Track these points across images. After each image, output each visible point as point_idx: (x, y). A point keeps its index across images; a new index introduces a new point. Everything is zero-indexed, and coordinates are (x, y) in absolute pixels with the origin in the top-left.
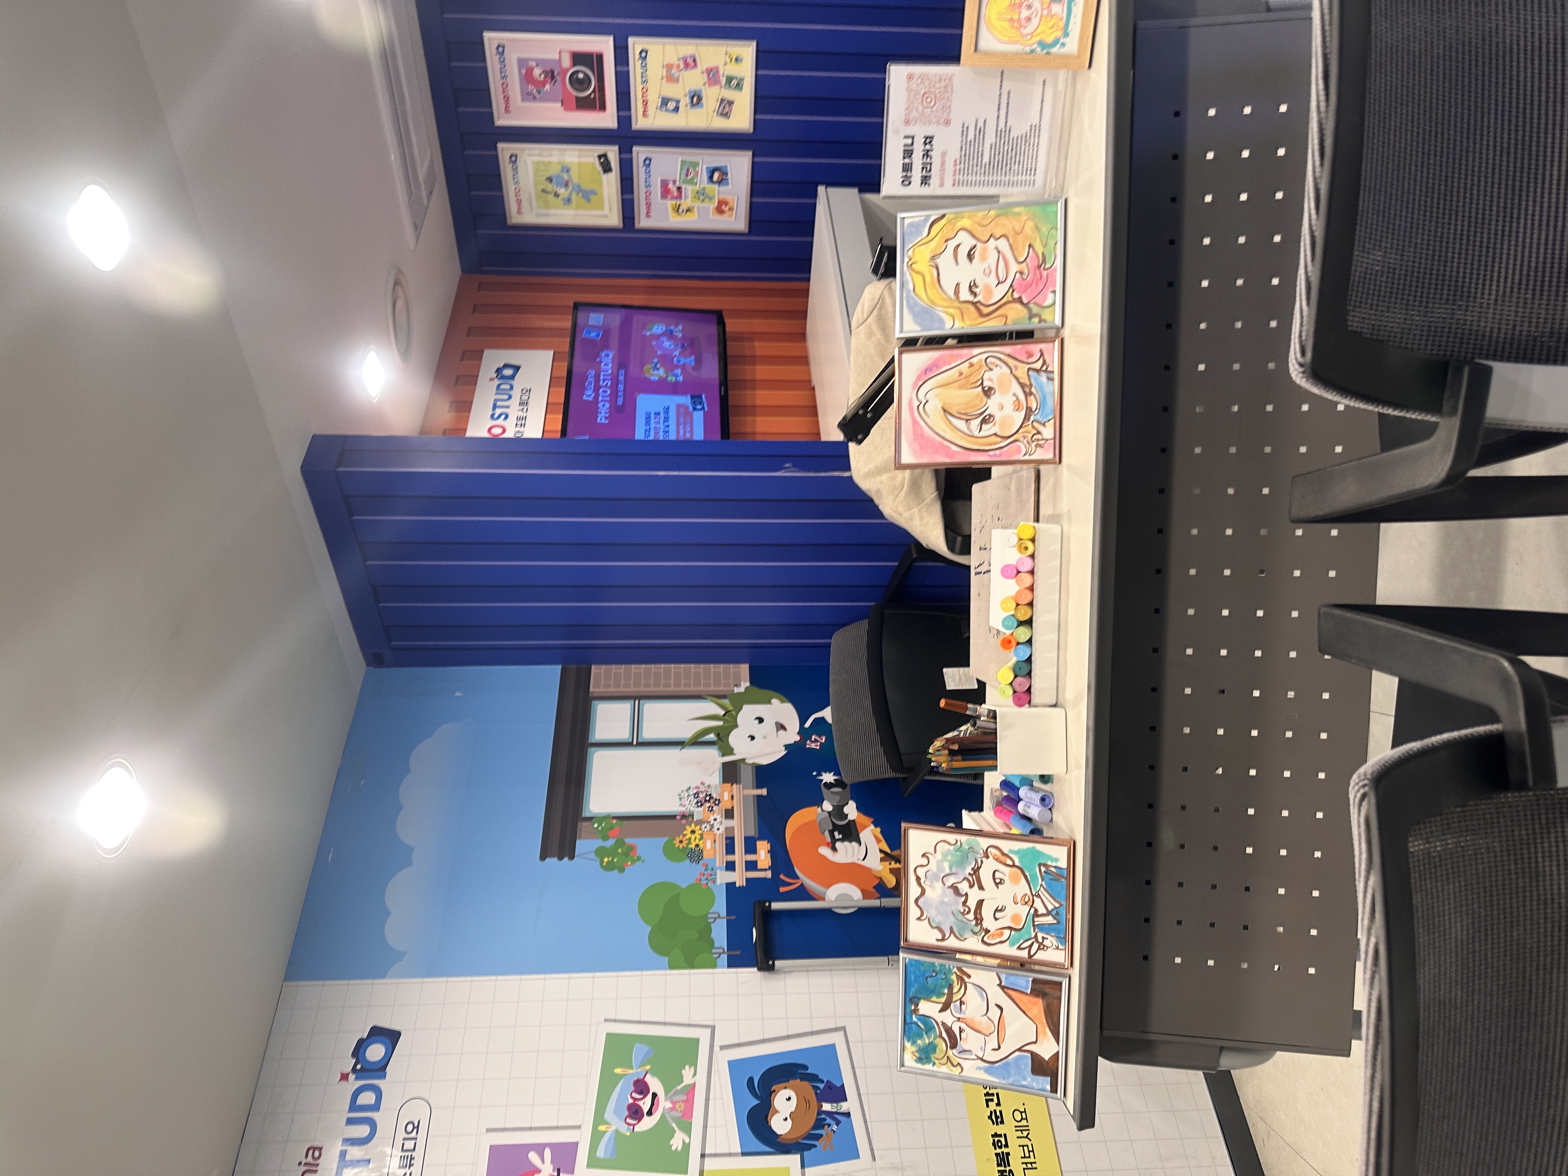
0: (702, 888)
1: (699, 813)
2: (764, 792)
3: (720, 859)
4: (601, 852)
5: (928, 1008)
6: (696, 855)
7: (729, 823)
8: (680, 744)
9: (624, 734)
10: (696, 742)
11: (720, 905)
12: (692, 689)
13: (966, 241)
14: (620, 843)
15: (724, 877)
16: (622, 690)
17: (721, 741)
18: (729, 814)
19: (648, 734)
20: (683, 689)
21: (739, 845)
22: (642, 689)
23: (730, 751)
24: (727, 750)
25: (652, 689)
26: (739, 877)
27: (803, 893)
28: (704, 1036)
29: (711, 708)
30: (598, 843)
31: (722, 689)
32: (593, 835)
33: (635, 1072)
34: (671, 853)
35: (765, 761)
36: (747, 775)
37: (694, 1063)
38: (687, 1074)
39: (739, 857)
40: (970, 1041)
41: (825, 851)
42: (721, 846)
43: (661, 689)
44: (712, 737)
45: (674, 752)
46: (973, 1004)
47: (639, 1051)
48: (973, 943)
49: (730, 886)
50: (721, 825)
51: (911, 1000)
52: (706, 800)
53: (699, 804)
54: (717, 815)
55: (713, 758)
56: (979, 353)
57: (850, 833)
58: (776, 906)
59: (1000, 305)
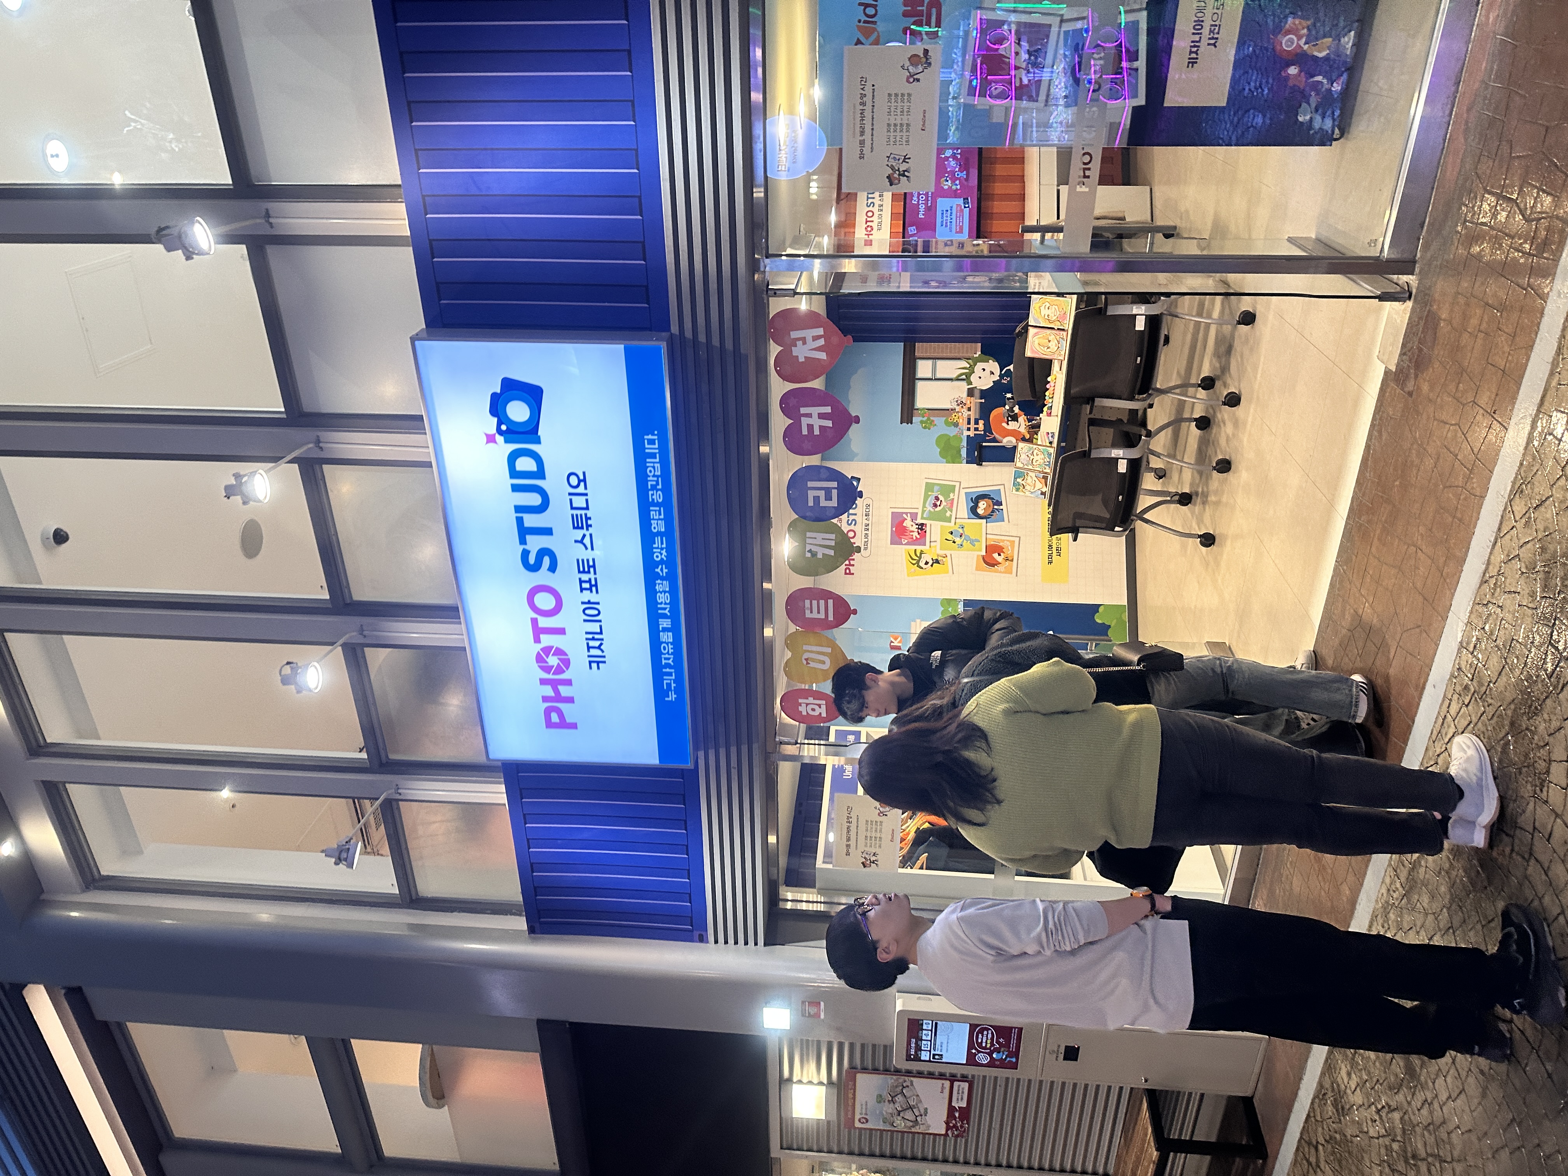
0: (958, 438)
1: (958, 408)
2: (983, 401)
3: (966, 426)
4: (922, 422)
5: (1018, 480)
6: (956, 425)
7: (969, 413)
8: (951, 380)
9: (929, 376)
10: (958, 379)
11: (965, 443)
12: (957, 355)
13: (1048, 305)
14: (929, 419)
15: (966, 433)
16: (928, 355)
17: (966, 378)
18: (969, 409)
19: (938, 376)
20: (952, 355)
21: (972, 421)
22: (936, 355)
23: (971, 383)
24: (970, 383)
25: (940, 355)
26: (971, 433)
27: (994, 440)
28: (957, 484)
29: (964, 364)
30: (921, 418)
31: (970, 355)
32: (919, 415)
33: (935, 494)
34: (947, 423)
35: (984, 388)
36: (977, 393)
37: (954, 492)
38: (952, 495)
39: (972, 426)
40: (1027, 487)
41: (1004, 425)
42: (966, 421)
43: (945, 355)
44: (964, 377)
45: (949, 382)
46: (1029, 480)
47: (936, 488)
48: (1030, 467)
49: (968, 436)
50: (966, 414)
51: (1015, 478)
52: (961, 404)
53: (958, 405)
54: (965, 409)
55: (964, 386)
56: (1049, 331)
57: (1015, 418)
58: (984, 444)
59: (1054, 321)
